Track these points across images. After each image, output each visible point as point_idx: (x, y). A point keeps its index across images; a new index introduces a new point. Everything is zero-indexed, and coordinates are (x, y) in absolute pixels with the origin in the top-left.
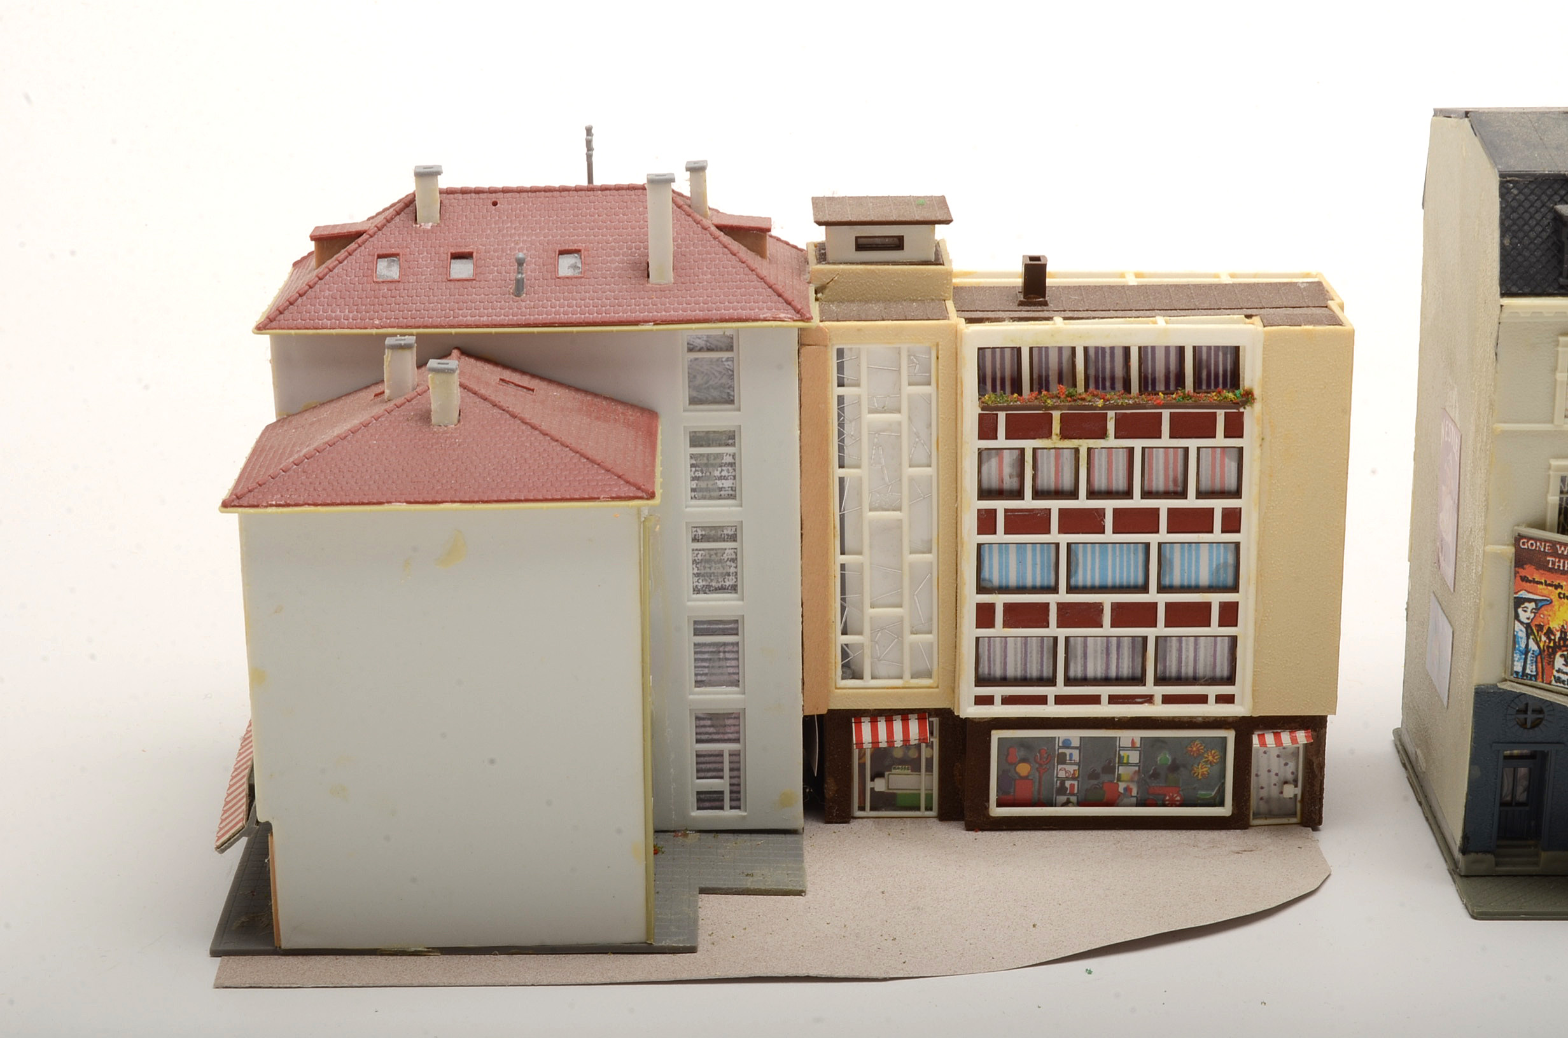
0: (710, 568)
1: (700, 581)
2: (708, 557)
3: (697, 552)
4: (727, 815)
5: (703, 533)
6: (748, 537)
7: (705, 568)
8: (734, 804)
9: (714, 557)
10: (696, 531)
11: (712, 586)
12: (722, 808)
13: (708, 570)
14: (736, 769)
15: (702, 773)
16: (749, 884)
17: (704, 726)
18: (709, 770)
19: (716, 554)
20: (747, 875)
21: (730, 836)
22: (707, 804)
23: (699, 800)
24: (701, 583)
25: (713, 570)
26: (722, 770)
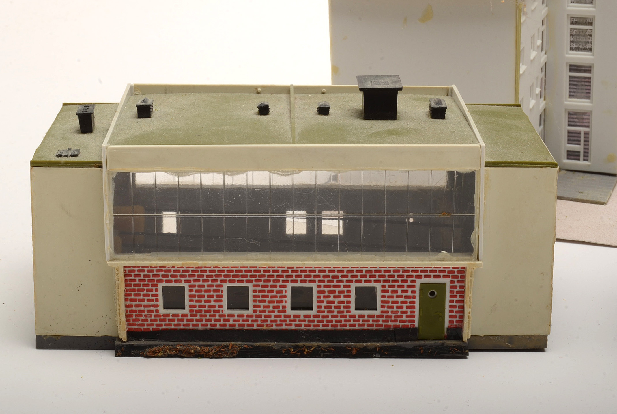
0: (579, 39)
1: (574, 45)
2: (578, 33)
3: (573, 30)
4: (581, 164)
5: (577, 21)
6: (597, 24)
7: (577, 38)
8: (586, 158)
9: (581, 33)
10: (573, 19)
11: (580, 48)
12: (579, 160)
13: (578, 40)
14: (587, 141)
15: (570, 141)
16: (579, 196)
17: (573, 118)
18: (574, 140)
19: (582, 32)
20: (580, 192)
21: (582, 174)
22: (572, 157)
23: (568, 155)
24: (574, 46)
25: (580, 40)
26: (580, 141)
